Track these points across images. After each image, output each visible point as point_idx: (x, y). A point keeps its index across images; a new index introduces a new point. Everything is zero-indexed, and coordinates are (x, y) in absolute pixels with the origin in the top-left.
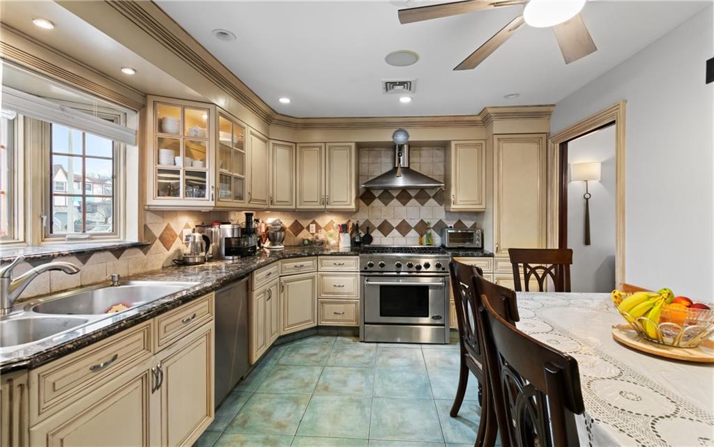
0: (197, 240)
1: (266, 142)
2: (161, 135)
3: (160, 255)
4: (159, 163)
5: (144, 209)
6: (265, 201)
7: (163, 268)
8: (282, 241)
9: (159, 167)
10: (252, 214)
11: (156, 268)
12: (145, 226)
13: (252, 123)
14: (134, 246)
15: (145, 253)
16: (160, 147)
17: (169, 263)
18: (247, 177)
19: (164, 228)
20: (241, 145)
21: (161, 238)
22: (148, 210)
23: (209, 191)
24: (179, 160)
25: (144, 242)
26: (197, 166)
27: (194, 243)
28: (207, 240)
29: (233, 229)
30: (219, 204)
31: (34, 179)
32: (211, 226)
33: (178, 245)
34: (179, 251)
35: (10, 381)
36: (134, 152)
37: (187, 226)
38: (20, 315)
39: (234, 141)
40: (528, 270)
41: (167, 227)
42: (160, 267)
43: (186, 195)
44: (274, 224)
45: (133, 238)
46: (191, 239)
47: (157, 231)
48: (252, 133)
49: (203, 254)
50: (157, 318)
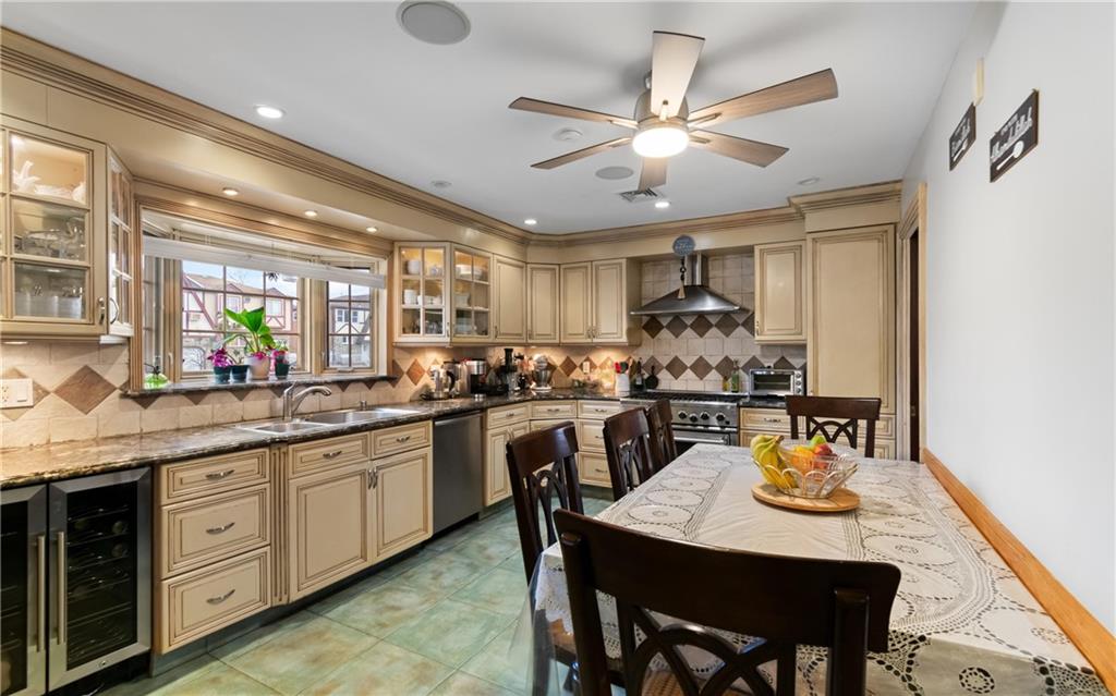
0: (441, 376)
1: (521, 267)
2: (406, 277)
3: (408, 389)
4: (404, 303)
5: (392, 346)
6: (520, 335)
7: (411, 401)
8: (549, 381)
9: (404, 306)
10: (512, 350)
11: (403, 401)
12: (394, 361)
13: (500, 253)
14: (383, 379)
15: (394, 386)
16: (405, 287)
17: (417, 397)
18: (492, 310)
19: (411, 363)
20: (485, 276)
21: (408, 373)
22: (396, 347)
23: (445, 327)
24: (420, 298)
25: (391, 376)
26: (436, 303)
27: (438, 379)
28: (452, 375)
29: (478, 366)
30: (454, 340)
31: (316, 324)
32: (458, 363)
33: (426, 380)
34: (426, 386)
35: (279, 449)
36: (384, 293)
37: (436, 362)
38: (297, 421)
39: (475, 273)
40: (813, 426)
41: (414, 363)
42: (407, 400)
43: (427, 330)
44: (539, 362)
45: (383, 372)
46: (436, 375)
47: (405, 366)
48: (499, 261)
49: (447, 390)
50: (374, 432)
